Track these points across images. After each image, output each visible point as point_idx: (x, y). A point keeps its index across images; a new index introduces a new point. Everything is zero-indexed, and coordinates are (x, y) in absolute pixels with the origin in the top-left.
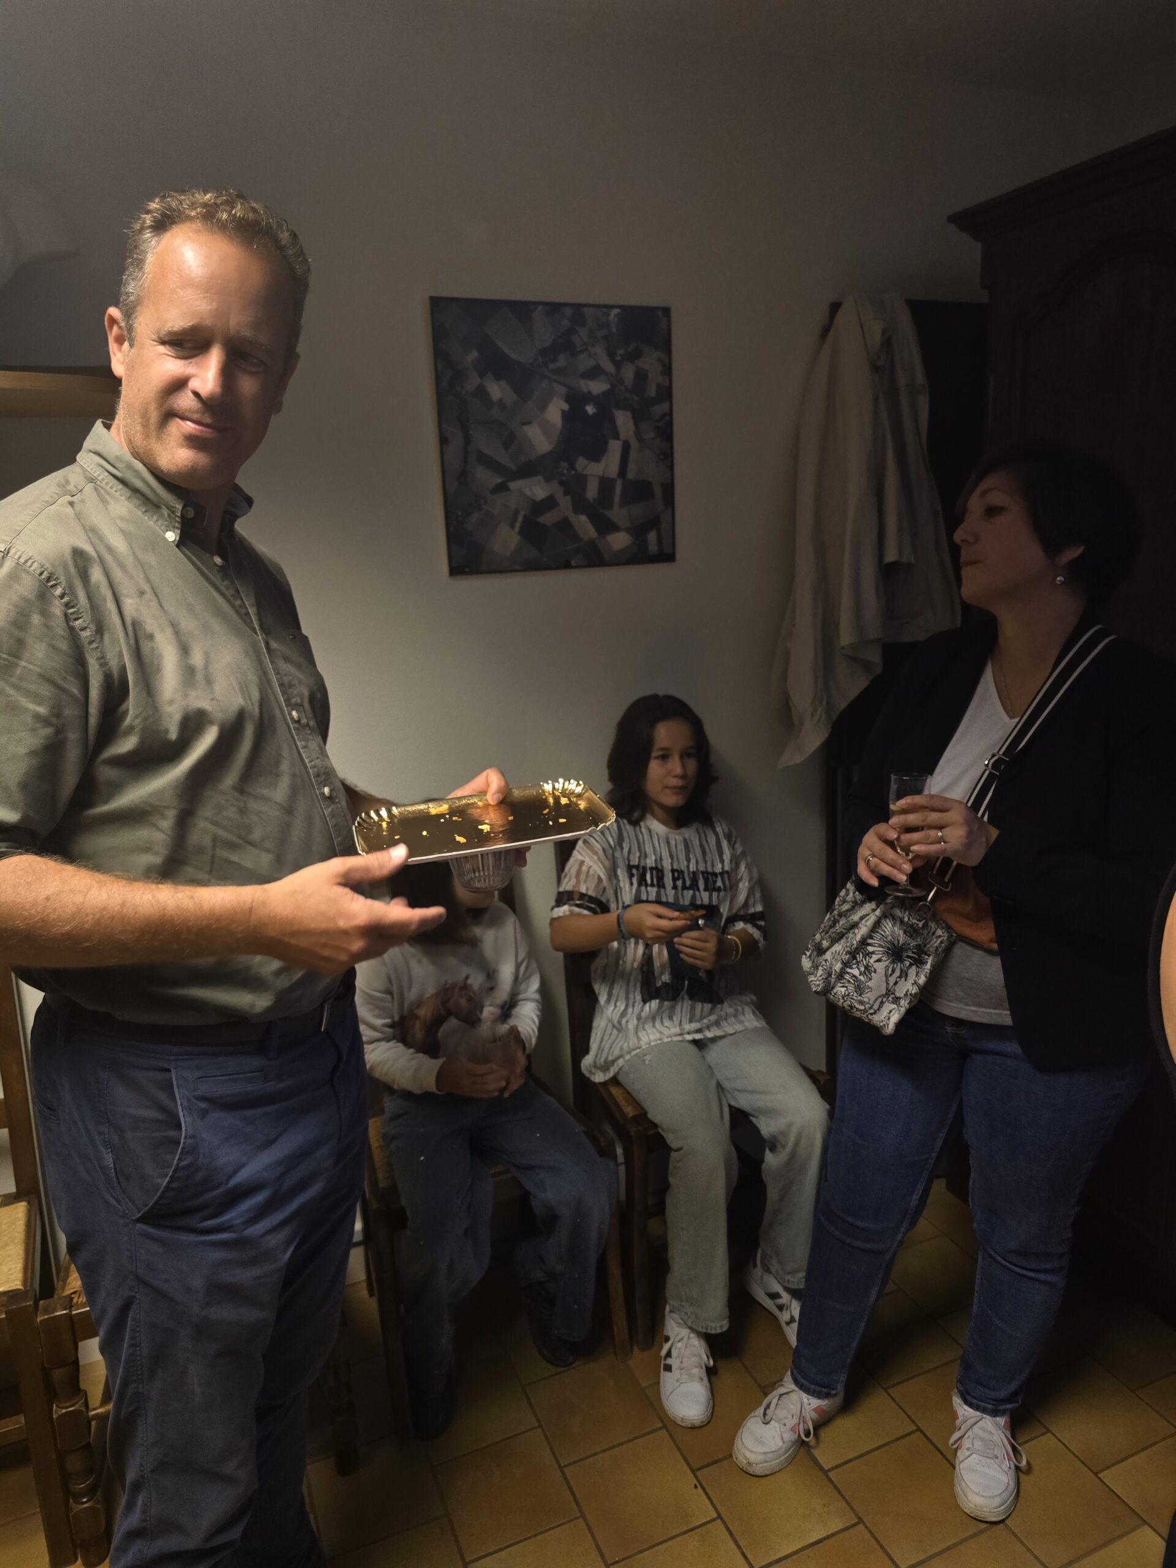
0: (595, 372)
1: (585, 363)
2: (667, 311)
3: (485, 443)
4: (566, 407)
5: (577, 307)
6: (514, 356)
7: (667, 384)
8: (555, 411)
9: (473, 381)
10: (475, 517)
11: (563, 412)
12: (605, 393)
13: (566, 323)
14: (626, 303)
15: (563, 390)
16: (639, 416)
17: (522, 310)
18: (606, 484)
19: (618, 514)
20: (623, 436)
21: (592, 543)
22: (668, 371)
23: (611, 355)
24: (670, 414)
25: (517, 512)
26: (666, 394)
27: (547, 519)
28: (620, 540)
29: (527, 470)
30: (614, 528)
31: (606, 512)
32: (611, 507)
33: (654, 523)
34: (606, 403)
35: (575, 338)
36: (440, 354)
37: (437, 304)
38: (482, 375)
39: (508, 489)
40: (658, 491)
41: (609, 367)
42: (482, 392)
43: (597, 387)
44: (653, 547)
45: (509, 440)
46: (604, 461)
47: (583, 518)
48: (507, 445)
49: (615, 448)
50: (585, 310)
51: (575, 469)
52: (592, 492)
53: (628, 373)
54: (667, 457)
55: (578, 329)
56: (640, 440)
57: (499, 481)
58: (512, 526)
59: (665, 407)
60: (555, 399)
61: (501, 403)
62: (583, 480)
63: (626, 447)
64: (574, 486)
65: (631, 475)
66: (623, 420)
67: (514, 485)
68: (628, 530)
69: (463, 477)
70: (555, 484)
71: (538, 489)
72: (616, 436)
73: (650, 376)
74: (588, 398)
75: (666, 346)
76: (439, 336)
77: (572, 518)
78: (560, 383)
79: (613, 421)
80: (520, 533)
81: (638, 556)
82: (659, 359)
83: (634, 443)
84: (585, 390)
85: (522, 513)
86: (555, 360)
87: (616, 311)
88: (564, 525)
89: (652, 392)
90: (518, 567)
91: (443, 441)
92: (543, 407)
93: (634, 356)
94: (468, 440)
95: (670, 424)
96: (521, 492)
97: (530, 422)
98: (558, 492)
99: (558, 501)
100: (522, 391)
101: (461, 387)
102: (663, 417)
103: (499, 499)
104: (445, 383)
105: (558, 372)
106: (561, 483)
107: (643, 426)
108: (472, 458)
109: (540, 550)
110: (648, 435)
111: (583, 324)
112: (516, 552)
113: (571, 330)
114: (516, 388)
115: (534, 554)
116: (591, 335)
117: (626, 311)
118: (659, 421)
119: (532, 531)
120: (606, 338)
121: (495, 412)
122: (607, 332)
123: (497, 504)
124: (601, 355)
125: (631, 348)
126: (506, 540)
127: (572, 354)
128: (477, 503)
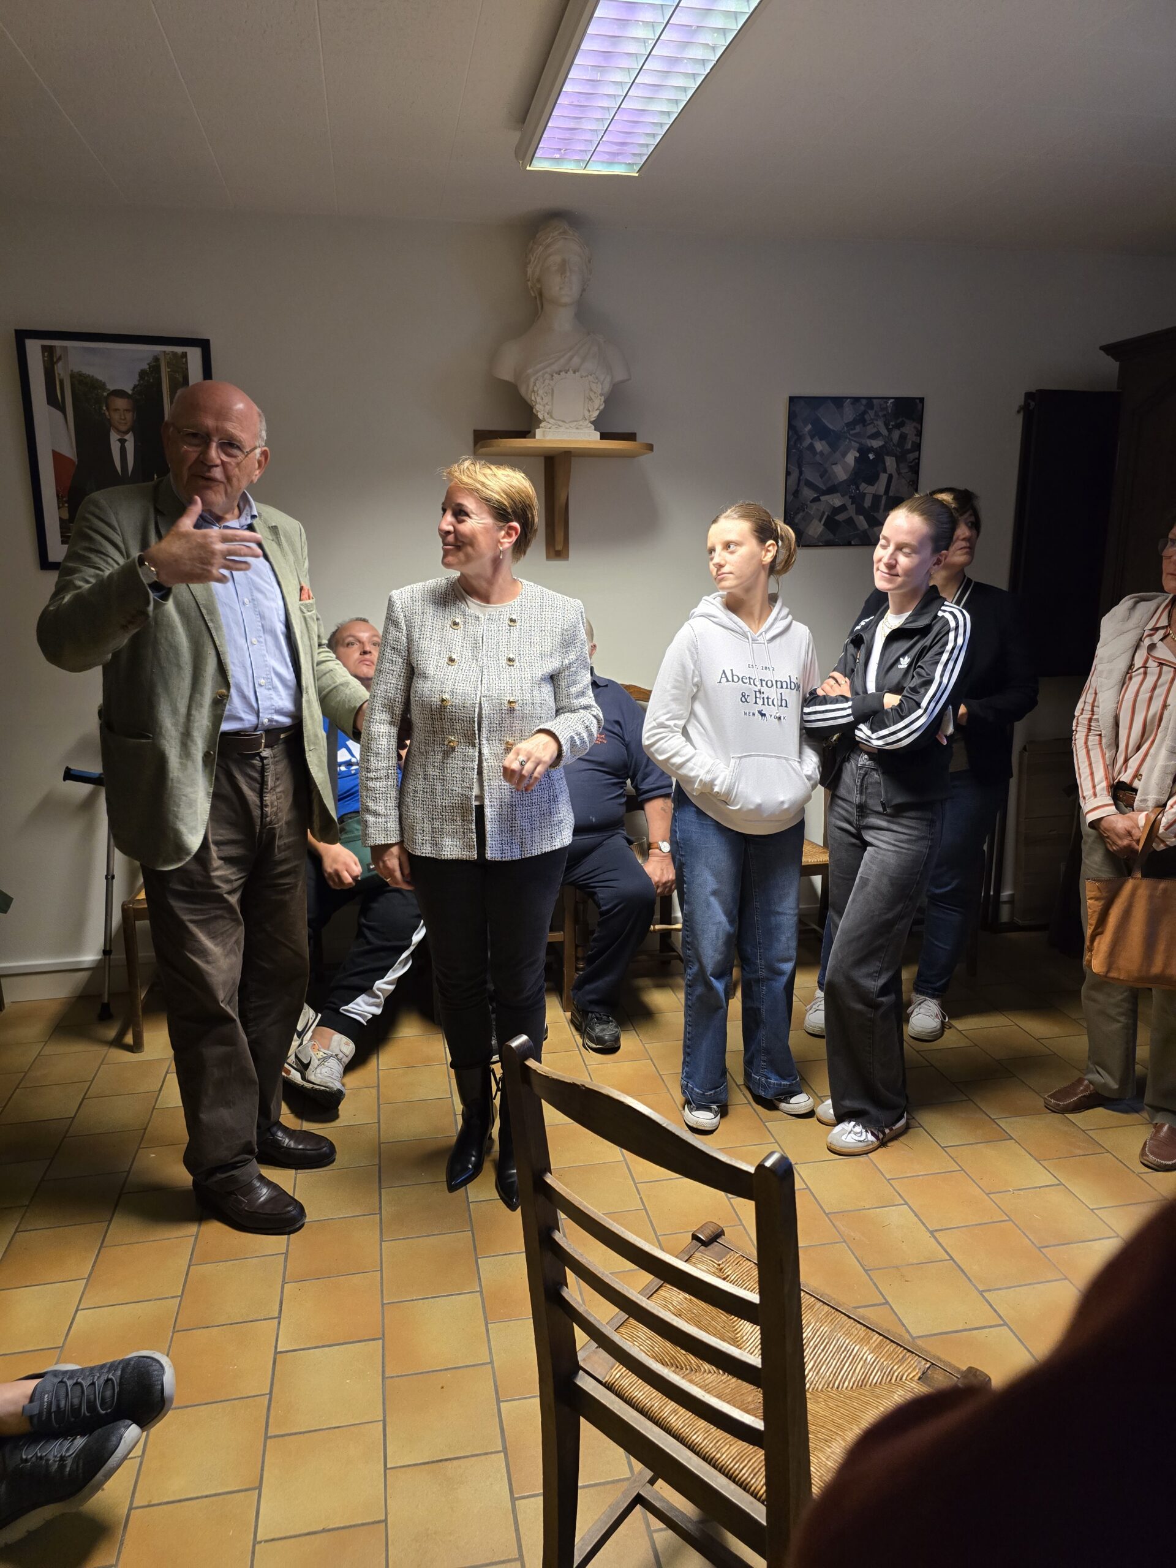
0: (876, 435)
1: (871, 430)
2: (922, 400)
3: (810, 475)
4: (857, 455)
5: (870, 399)
6: (831, 427)
7: (918, 441)
8: (851, 458)
9: (807, 441)
10: (800, 516)
11: (855, 457)
12: (881, 447)
13: (862, 408)
14: (898, 396)
15: (857, 445)
16: (900, 459)
17: (838, 401)
18: (876, 498)
20: (889, 470)
21: (865, 532)
22: (919, 434)
23: (886, 425)
24: (919, 458)
25: (824, 513)
26: (918, 447)
27: (840, 517)
29: (832, 490)
31: (875, 514)
32: (878, 512)
34: (880, 453)
35: (867, 417)
36: (791, 427)
37: (792, 399)
38: (812, 438)
39: (820, 500)
41: (885, 432)
42: (811, 447)
43: (876, 444)
45: (824, 473)
46: (876, 485)
47: (861, 517)
48: (822, 477)
49: (884, 478)
51: (859, 490)
52: (867, 503)
53: (896, 435)
54: (914, 483)
55: (869, 411)
56: (899, 474)
57: (816, 496)
58: (820, 521)
59: (916, 454)
60: (852, 450)
61: (822, 453)
63: (890, 477)
64: (857, 499)
65: (891, 494)
66: (890, 462)
67: (822, 498)
69: (796, 493)
70: (847, 497)
71: (836, 501)
72: (885, 471)
73: (908, 437)
74: (871, 449)
75: (920, 420)
76: (792, 416)
77: (854, 516)
78: (855, 441)
79: (884, 463)
80: (824, 525)
82: (915, 427)
83: (895, 475)
84: (869, 445)
85: (826, 513)
86: (854, 429)
87: (892, 400)
88: (850, 521)
89: (909, 446)
90: (821, 544)
91: (788, 473)
92: (844, 455)
93: (898, 426)
94: (801, 473)
95: (918, 464)
96: (827, 502)
97: (836, 464)
98: (847, 501)
99: (848, 508)
100: (834, 446)
101: (801, 445)
102: (914, 460)
103: (815, 506)
104: (792, 443)
105: (857, 435)
106: (850, 497)
107: (901, 465)
108: (802, 483)
109: (835, 535)
110: (904, 471)
111: (872, 408)
112: (821, 535)
113: (865, 412)
114: (830, 445)
115: (831, 536)
116: (876, 415)
117: (898, 400)
118: (911, 462)
119: (831, 524)
120: (884, 416)
121: (818, 458)
122: (885, 413)
123: (813, 509)
124: (880, 423)
125: (899, 421)
126: (816, 528)
127: (864, 426)
128: (802, 508)
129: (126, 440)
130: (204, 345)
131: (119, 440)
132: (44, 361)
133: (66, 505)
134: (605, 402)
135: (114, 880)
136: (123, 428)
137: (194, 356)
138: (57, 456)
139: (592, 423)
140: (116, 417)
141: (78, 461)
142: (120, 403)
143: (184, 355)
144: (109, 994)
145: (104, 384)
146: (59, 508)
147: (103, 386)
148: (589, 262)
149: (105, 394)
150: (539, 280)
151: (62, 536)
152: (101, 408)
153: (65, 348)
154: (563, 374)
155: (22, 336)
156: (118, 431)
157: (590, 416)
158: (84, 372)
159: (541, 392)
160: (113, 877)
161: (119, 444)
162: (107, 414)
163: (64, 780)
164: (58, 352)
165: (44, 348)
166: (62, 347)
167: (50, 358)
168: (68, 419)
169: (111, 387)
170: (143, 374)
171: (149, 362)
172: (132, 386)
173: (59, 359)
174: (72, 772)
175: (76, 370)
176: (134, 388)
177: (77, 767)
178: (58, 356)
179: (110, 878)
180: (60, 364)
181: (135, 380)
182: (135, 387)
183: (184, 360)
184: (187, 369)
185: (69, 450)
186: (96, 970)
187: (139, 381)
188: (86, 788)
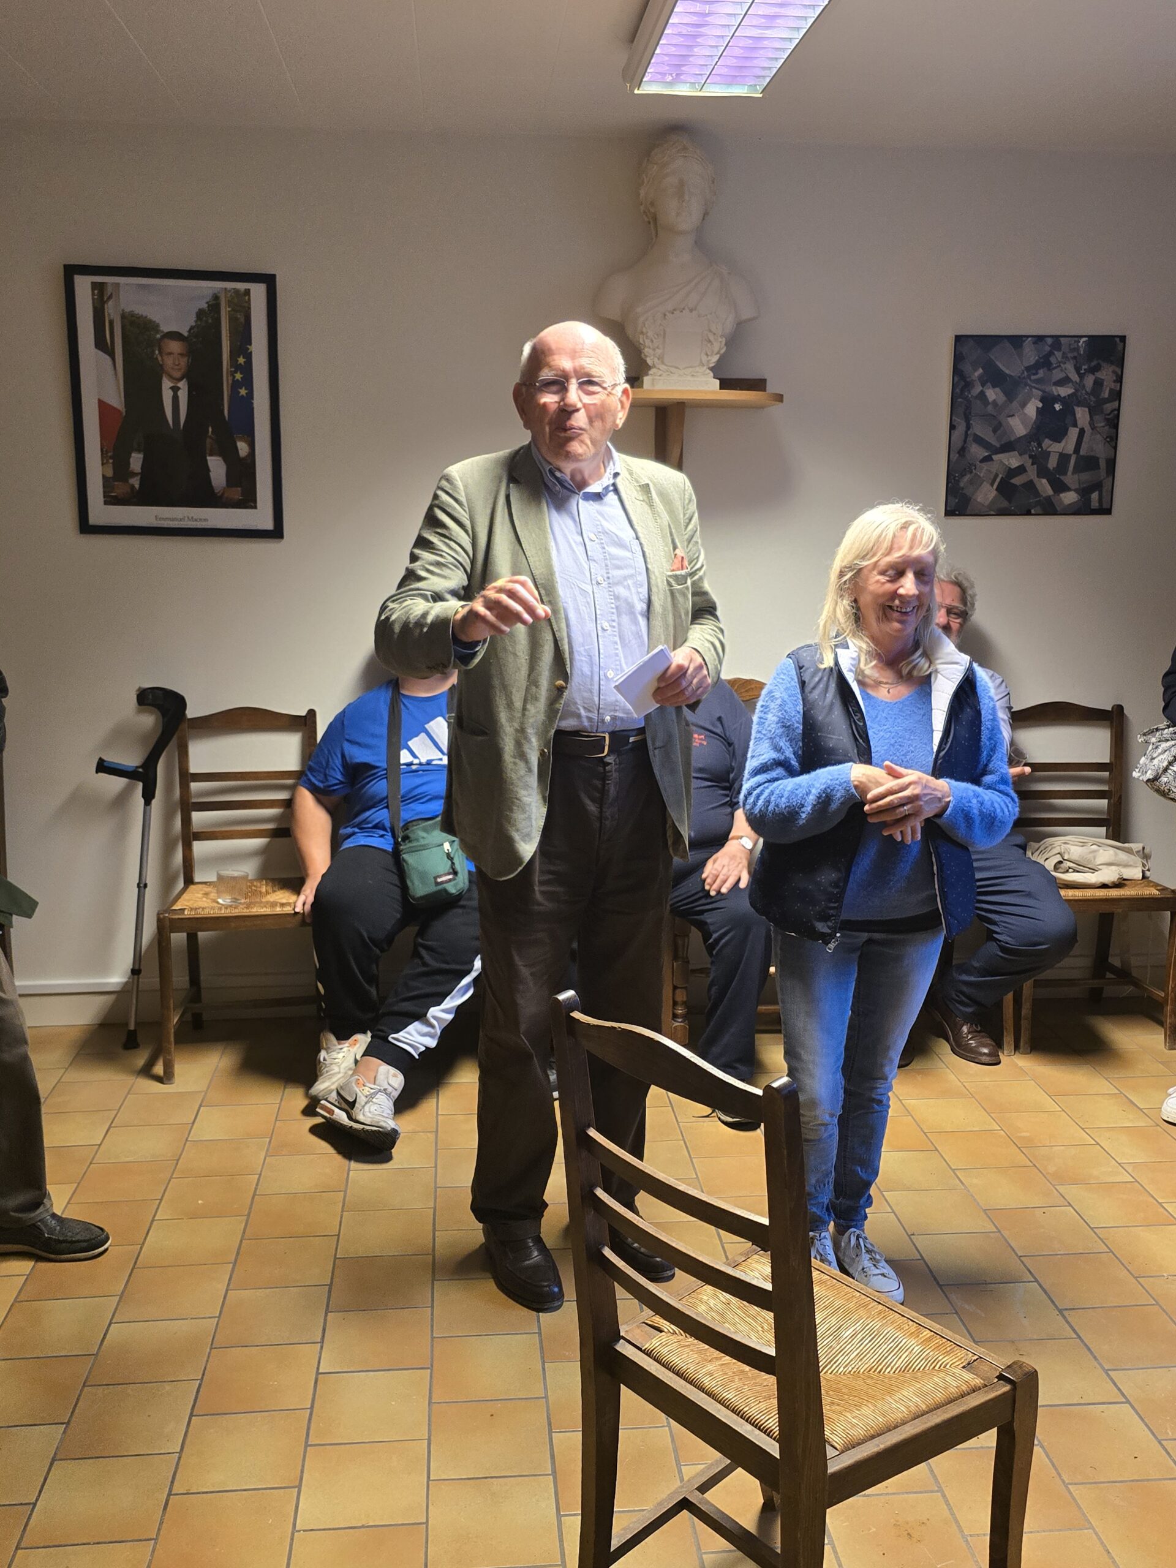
0: (1064, 381)
1: (1058, 375)
2: (1123, 339)
3: (980, 429)
4: (1040, 405)
5: (1056, 338)
6: (1007, 372)
7: (1118, 389)
8: (1032, 409)
9: (978, 389)
10: (967, 478)
11: (1038, 408)
12: (1070, 396)
13: (1048, 348)
14: (1090, 334)
15: (1040, 393)
16: (1094, 411)
17: (1016, 341)
18: (1064, 458)
19: (1070, 479)
20: (1080, 424)
21: (1048, 498)
22: (1120, 380)
23: (1077, 369)
24: (1119, 410)
25: (996, 476)
26: (1117, 395)
27: (1017, 481)
28: (1069, 498)
29: (1008, 447)
30: (1066, 489)
31: (1062, 478)
32: (1065, 474)
33: (1098, 486)
34: (1069, 403)
35: (1052, 359)
36: (957, 371)
37: (958, 339)
38: (983, 385)
39: (992, 460)
40: (1103, 464)
41: (1075, 377)
42: (982, 396)
43: (1064, 391)
44: (1095, 504)
45: (997, 427)
46: (1064, 442)
47: (1044, 481)
48: (995, 431)
49: (1073, 433)
50: (1062, 339)
51: (1042, 448)
52: (1052, 463)
53: (1089, 381)
54: (1113, 440)
55: (1056, 352)
56: (1093, 428)
57: (986, 454)
58: (992, 485)
59: (1116, 404)
60: (1033, 400)
61: (994, 402)
62: (1048, 454)
63: (1082, 432)
64: (1039, 459)
65: (1082, 453)
66: (1082, 415)
67: (994, 457)
68: (1076, 490)
69: (962, 451)
70: (1026, 456)
71: (1013, 460)
72: (1075, 425)
73: (1105, 383)
74: (1058, 399)
75: (1120, 363)
76: (958, 359)
77: (1036, 480)
78: (1038, 389)
79: (1074, 414)
80: (996, 490)
81: (1082, 509)
82: (1114, 372)
83: (1088, 429)
84: (1056, 394)
85: (1000, 476)
86: (1037, 374)
87: (1085, 339)
88: (1030, 486)
89: (1106, 394)
90: (992, 513)
91: (952, 427)
92: (1024, 405)
93: (1093, 370)
94: (968, 427)
95: (1118, 417)
96: (1001, 462)
97: (1013, 415)
98: (1028, 463)
99: (1027, 469)
100: (1010, 395)
101: (970, 393)
102: (1112, 411)
103: (985, 466)
104: (958, 390)
105: (1037, 381)
106: (1031, 457)
107: (1096, 418)
108: (970, 439)
109: (1010, 501)
110: (1100, 424)
111: (1059, 349)
112: (993, 502)
113: (1050, 353)
114: (1006, 393)
115: (1005, 504)
116: (1065, 356)
117: (1092, 338)
118: (1109, 415)
119: (1006, 488)
120: (1075, 358)
121: (990, 408)
122: (1075, 354)
123: (983, 470)
124: (1070, 370)
125: (1093, 364)
126: (986, 494)
127: (1049, 370)
128: (970, 468)
129: (179, 388)
130: (269, 280)
131: (172, 388)
132: (93, 299)
133: (111, 461)
134: (726, 344)
135: (147, 889)
136: (178, 375)
137: (258, 292)
138: (102, 405)
139: (712, 369)
140: (169, 362)
141: (126, 411)
142: (175, 346)
143: (247, 292)
144: (137, 1024)
145: (158, 326)
146: (103, 464)
147: (155, 327)
148: (713, 182)
149: (158, 336)
150: (652, 204)
151: (104, 497)
152: (153, 352)
153: (117, 285)
154: (677, 313)
155: (71, 271)
156: (171, 377)
157: (708, 361)
158: (136, 312)
159: (650, 334)
160: (145, 886)
161: (171, 393)
162: (160, 358)
163: (97, 772)
164: (109, 290)
165: (94, 285)
166: (113, 284)
167: (100, 294)
168: (117, 365)
169: (165, 328)
170: (200, 314)
171: (208, 300)
172: (188, 329)
173: (110, 297)
174: (105, 764)
175: (128, 310)
176: (190, 330)
177: (114, 757)
178: (109, 294)
179: (142, 886)
180: (110, 303)
181: (191, 320)
182: (192, 328)
183: (247, 298)
184: (249, 308)
185: (116, 401)
186: (122, 994)
187: (196, 322)
188: (120, 782)
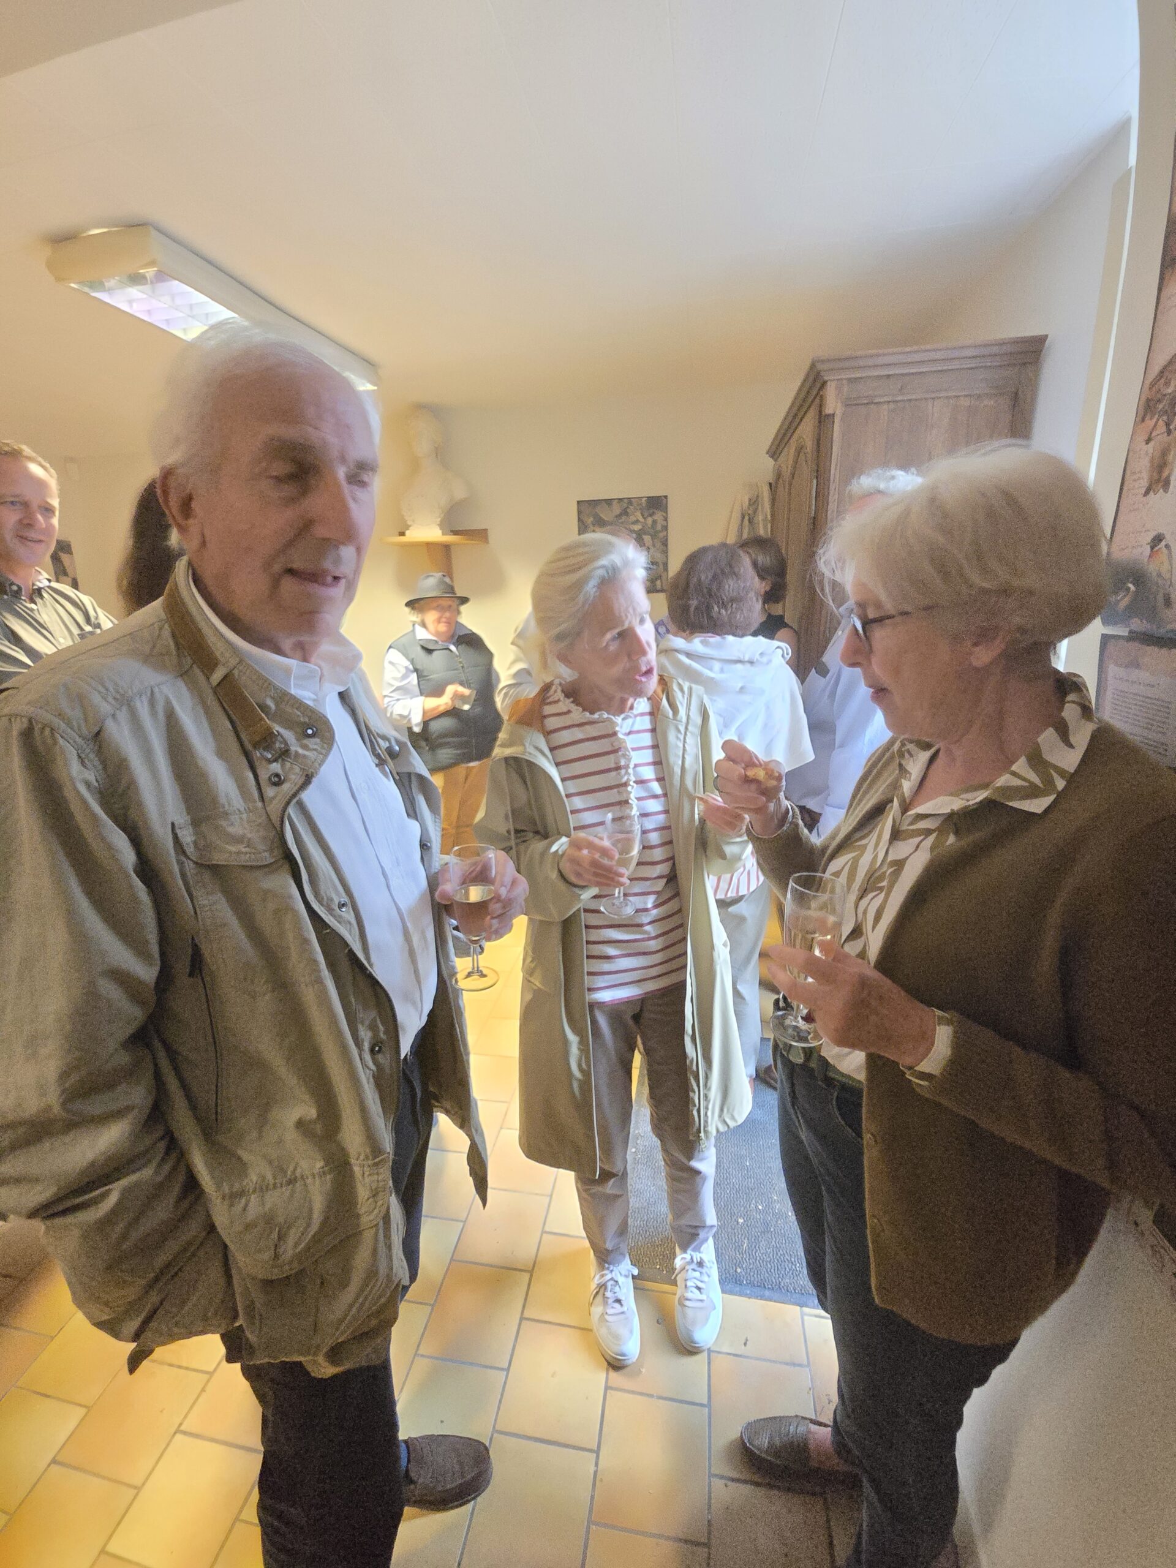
0: (637, 521)
1: (632, 518)
2: (666, 497)
5: (630, 499)
7: (666, 525)
13: (626, 505)
14: (648, 496)
16: (654, 537)
17: (609, 502)
22: (666, 519)
23: (643, 515)
24: (667, 536)
26: (665, 528)
35: (628, 510)
36: (580, 517)
37: (579, 503)
40: (659, 565)
41: (641, 519)
44: (659, 587)
50: (633, 499)
53: (650, 521)
54: (664, 552)
55: (630, 506)
56: (653, 546)
59: (665, 533)
66: (647, 539)
73: (659, 522)
75: (666, 510)
76: (579, 512)
82: (663, 515)
87: (645, 499)
89: (659, 528)
93: (651, 515)
95: (667, 540)
102: (663, 537)
105: (622, 523)
107: (655, 541)
110: (658, 545)
111: (632, 505)
113: (627, 507)
116: (635, 508)
117: (649, 498)
120: (641, 509)
122: (641, 507)
124: (638, 514)
125: (651, 512)
127: (628, 516)
